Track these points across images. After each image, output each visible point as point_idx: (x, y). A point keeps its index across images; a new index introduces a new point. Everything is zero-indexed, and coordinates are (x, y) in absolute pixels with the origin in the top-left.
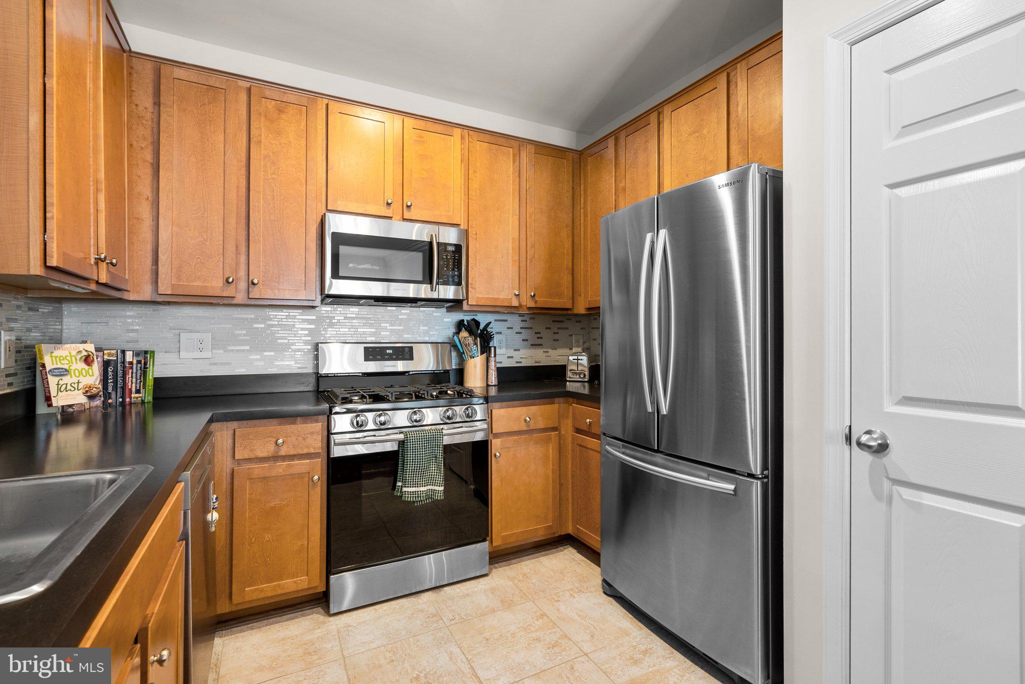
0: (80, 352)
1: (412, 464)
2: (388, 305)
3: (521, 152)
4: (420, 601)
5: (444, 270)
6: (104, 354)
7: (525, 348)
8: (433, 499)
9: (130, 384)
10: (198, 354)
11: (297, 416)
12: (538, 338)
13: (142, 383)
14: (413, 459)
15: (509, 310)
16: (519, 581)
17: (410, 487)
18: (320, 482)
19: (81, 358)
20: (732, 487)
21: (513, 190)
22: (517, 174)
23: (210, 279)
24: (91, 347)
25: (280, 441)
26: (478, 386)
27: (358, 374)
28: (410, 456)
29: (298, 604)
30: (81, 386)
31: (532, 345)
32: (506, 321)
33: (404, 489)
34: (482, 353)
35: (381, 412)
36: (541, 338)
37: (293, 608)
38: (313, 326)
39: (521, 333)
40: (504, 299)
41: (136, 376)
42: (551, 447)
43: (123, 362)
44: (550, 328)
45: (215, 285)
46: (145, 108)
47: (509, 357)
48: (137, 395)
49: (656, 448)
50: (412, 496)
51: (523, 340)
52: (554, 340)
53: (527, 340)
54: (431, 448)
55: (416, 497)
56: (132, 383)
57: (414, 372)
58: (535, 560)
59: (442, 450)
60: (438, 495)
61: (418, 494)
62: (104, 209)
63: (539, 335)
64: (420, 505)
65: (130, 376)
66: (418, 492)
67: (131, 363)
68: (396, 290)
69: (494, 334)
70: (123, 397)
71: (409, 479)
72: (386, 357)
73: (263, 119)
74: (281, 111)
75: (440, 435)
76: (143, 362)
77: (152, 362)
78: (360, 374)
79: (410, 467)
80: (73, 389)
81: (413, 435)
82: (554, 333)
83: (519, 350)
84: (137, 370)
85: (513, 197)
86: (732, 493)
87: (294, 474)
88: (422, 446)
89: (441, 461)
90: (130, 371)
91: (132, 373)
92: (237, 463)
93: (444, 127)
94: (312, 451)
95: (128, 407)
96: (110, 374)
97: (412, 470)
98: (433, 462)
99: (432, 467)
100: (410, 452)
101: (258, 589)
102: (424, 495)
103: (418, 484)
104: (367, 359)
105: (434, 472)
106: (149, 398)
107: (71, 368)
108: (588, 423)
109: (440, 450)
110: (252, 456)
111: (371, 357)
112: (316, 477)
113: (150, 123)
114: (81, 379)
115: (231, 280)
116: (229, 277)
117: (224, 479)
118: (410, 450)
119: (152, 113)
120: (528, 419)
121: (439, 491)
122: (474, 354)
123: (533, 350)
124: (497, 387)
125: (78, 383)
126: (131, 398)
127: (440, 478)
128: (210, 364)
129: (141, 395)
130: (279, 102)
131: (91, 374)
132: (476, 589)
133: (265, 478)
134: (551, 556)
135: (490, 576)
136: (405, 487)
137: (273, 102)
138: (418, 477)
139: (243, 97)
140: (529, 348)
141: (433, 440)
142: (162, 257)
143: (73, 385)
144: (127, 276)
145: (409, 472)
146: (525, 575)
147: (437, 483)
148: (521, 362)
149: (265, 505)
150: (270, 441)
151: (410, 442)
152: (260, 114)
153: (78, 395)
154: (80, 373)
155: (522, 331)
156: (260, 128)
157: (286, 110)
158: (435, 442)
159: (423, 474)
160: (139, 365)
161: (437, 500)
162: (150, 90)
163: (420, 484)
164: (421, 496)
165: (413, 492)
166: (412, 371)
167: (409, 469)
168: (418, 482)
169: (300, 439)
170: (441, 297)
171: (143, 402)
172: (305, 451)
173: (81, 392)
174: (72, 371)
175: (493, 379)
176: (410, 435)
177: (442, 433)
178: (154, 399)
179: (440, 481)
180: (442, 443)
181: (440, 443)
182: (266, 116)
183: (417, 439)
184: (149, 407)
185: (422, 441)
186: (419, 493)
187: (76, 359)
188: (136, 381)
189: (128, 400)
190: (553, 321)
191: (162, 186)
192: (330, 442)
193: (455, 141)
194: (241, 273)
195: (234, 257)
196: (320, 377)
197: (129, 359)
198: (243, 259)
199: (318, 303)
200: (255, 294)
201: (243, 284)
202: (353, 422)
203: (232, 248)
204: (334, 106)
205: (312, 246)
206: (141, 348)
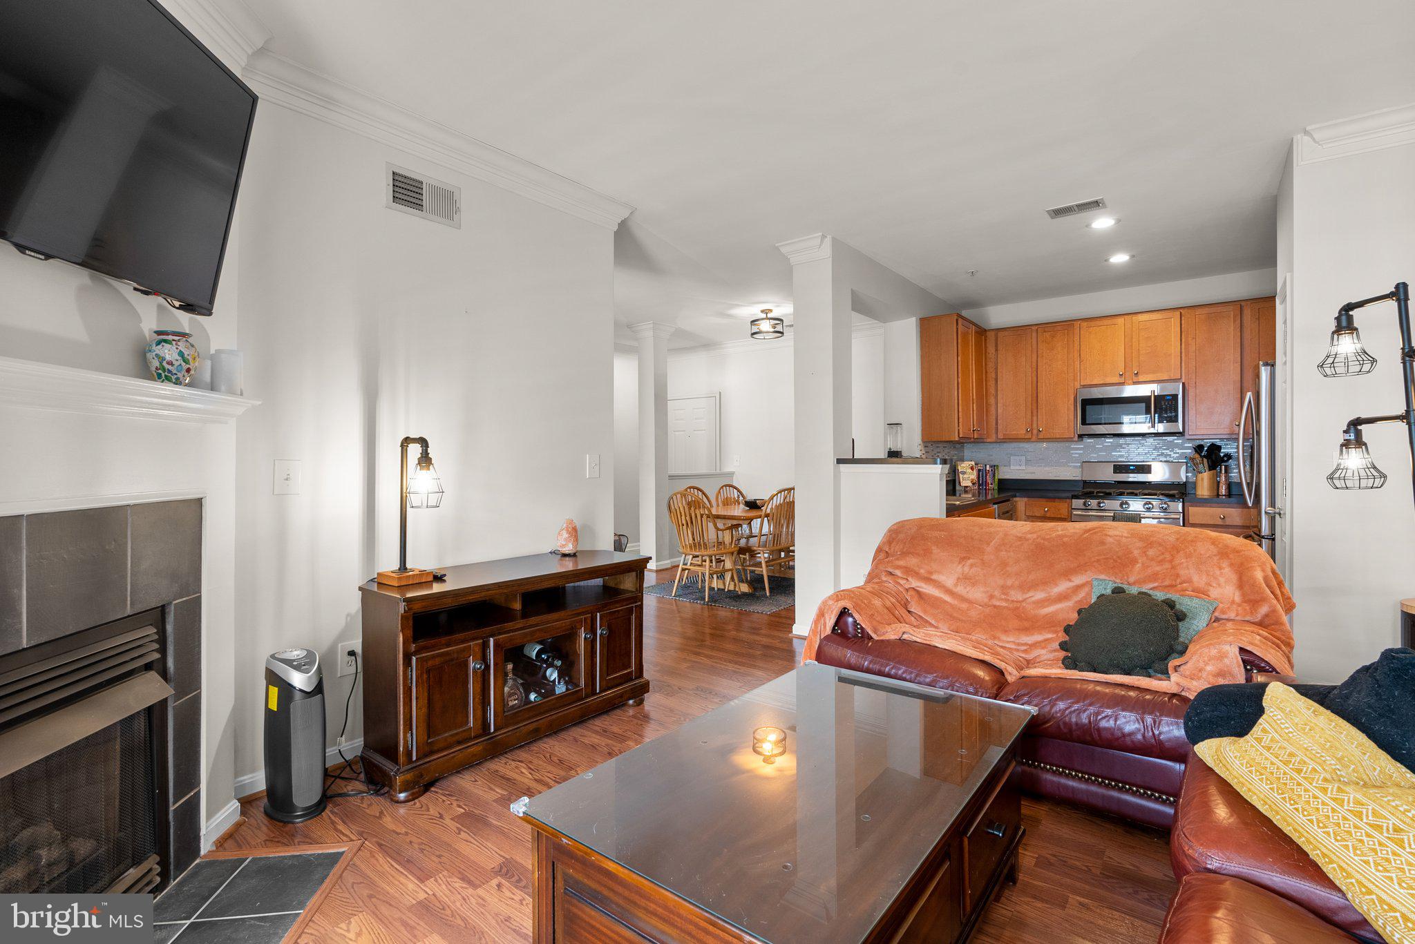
0: (969, 465)
3: (1244, 313)
6: (978, 466)
10: (1018, 467)
11: (1055, 498)
13: (993, 481)
19: (970, 467)
21: (1234, 343)
22: (1238, 330)
23: (1019, 430)
24: (973, 463)
25: (1046, 510)
26: (1207, 494)
30: (970, 479)
34: (1210, 470)
38: (1082, 452)
41: (991, 477)
43: (986, 470)
45: (1022, 432)
46: (992, 354)
48: (991, 486)
56: (989, 480)
65: (989, 477)
67: (989, 471)
70: (986, 486)
72: (1130, 471)
74: (1054, 336)
76: (993, 471)
77: (997, 471)
78: (1113, 482)
80: (967, 480)
84: (991, 474)
85: (1234, 348)
91: (989, 475)
94: (1063, 517)
95: (987, 490)
96: (981, 475)
104: (1115, 472)
107: (967, 471)
110: (1033, 515)
111: (1118, 471)
113: (994, 360)
114: (970, 476)
115: (1028, 430)
116: (1028, 428)
119: (995, 355)
120: (1222, 517)
122: (1202, 471)
128: (1025, 473)
129: (993, 486)
130: (1053, 332)
131: (974, 474)
139: (1034, 334)
142: (999, 423)
144: (983, 432)
150: (1041, 509)
152: (1043, 342)
156: (1043, 349)
157: (1056, 335)
162: (994, 346)
169: (1057, 510)
170: (1161, 431)
171: (994, 489)
172: (1059, 516)
173: (970, 481)
174: (967, 473)
175: (1223, 490)
176: (1117, 515)
177: (1140, 516)
182: (1046, 342)
184: (998, 489)
187: (968, 468)
188: (991, 479)
189: (988, 487)
191: (999, 388)
192: (1071, 513)
193: (1175, 319)
194: (1035, 426)
195: (1030, 417)
196: (1085, 482)
197: (988, 469)
198: (1035, 418)
199: (1076, 438)
200: (1041, 436)
201: (1035, 432)
202: (1085, 504)
203: (1029, 414)
204: (1085, 324)
205: (1072, 408)
206: (992, 463)
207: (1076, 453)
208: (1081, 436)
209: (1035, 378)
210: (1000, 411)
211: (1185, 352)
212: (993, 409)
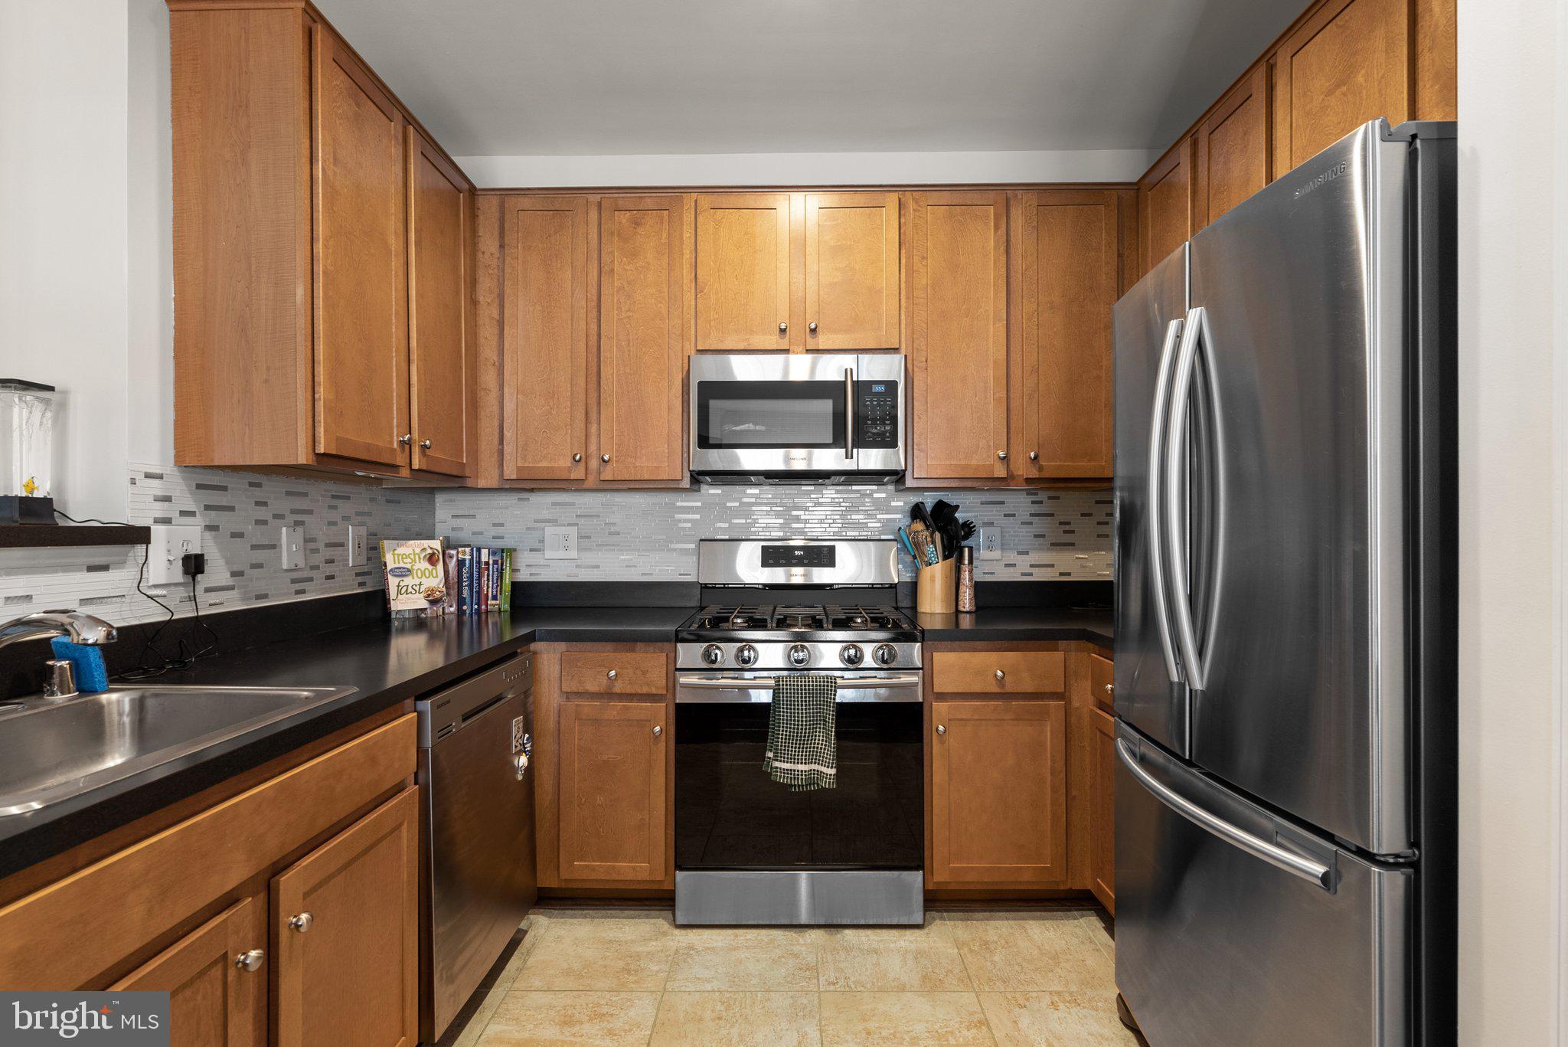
0: (424, 549)
1: (787, 728)
2: (803, 482)
3: (1013, 211)
4: (801, 941)
5: (867, 424)
6: (458, 553)
7: (1040, 549)
8: (818, 784)
9: (485, 589)
10: (562, 554)
11: (636, 641)
12: (1065, 532)
13: (499, 588)
14: (787, 720)
15: (989, 484)
16: (971, 951)
17: (784, 762)
18: (664, 734)
19: (425, 556)
20: (1319, 869)
21: (994, 278)
22: (1002, 248)
23: (557, 457)
24: (436, 544)
25: (613, 673)
26: (937, 611)
27: (757, 586)
28: (783, 715)
29: (647, 899)
30: (423, 588)
31: (1052, 544)
32: (1003, 503)
33: (776, 764)
34: (945, 558)
35: (744, 644)
36: (1073, 532)
37: (638, 903)
38: (698, 517)
39: (1031, 523)
40: (978, 466)
41: (493, 579)
42: (1049, 728)
43: (479, 562)
44: (1090, 515)
45: (561, 463)
46: (492, 254)
47: (1007, 565)
48: (494, 602)
49: (1187, 757)
50: (786, 775)
51: (1036, 536)
52: (1098, 536)
53: (1043, 536)
54: (817, 705)
55: (791, 778)
56: (488, 587)
57: (840, 586)
58: (1016, 922)
59: (833, 711)
60: (826, 781)
61: (794, 774)
62: (416, 383)
63: (1067, 528)
64: (799, 792)
65: (486, 579)
66: (795, 771)
67: (487, 563)
68: (799, 460)
69: (975, 526)
70: (479, 604)
71: (781, 750)
72: (794, 561)
73: (616, 239)
74: (637, 224)
75: (831, 686)
76: (500, 562)
77: (508, 562)
78: (760, 586)
79: (783, 731)
80: (414, 592)
81: (788, 683)
82: (1099, 523)
83: (1027, 553)
84: (493, 572)
85: (995, 289)
86: (1319, 882)
87: (632, 720)
88: (802, 701)
89: (832, 727)
90: (486, 572)
91: (488, 575)
92: (565, 696)
93: (869, 195)
94: (654, 691)
95: (483, 616)
96: (465, 575)
97: (786, 735)
98: (820, 728)
99: (819, 736)
100: (783, 708)
101: (587, 866)
102: (804, 777)
103: (795, 759)
104: (765, 564)
105: (822, 744)
106: (506, 607)
107: (414, 567)
108: (1109, 692)
109: (830, 710)
110: (581, 690)
111: (771, 561)
112: (657, 729)
113: (496, 271)
114: (424, 580)
115: (578, 458)
116: (576, 454)
117: (552, 714)
118: (783, 704)
119: (499, 258)
120: (999, 673)
121: (827, 774)
122: (930, 558)
123: (1054, 554)
124: (974, 615)
125: (420, 584)
126: (487, 605)
127: (829, 754)
128: (577, 567)
129: (498, 602)
130: (635, 212)
131: (435, 575)
132: (892, 945)
133: (596, 721)
134: (1048, 923)
135: (926, 931)
136: (777, 760)
137: (628, 214)
138: (795, 748)
139: (594, 215)
140: (1048, 549)
141: (820, 693)
142: (507, 434)
143: (414, 587)
144: (465, 459)
145: (782, 738)
146: (986, 943)
147: (826, 762)
148: (1031, 574)
149: (596, 757)
150: (602, 672)
151: (783, 693)
152: (612, 233)
153: (419, 599)
154: (423, 573)
155: (1036, 520)
156: (612, 252)
157: (643, 221)
158: (824, 697)
159: (804, 744)
160: (496, 566)
161: (824, 789)
162: (496, 233)
163: (798, 759)
164: (798, 778)
165: (787, 770)
166: (838, 584)
167: (782, 735)
168: (795, 755)
169: (639, 673)
170: (861, 467)
171: (500, 611)
172: (645, 690)
173: (422, 595)
174: (415, 571)
175: (967, 601)
176: (783, 681)
177: (835, 683)
178: (512, 606)
179: (830, 759)
180: (834, 699)
181: (831, 699)
182: (619, 235)
183: (794, 689)
184: (506, 617)
185: (802, 694)
186: (796, 773)
187: (419, 558)
188: (493, 585)
189: (483, 607)
190: (1097, 502)
191: (506, 346)
192: (675, 680)
193: (889, 214)
194: (593, 448)
195: (583, 426)
196: (705, 587)
197: (484, 558)
198: (594, 429)
199: (686, 483)
200: (608, 475)
201: (594, 463)
202: (707, 655)
203: (580, 416)
204: (705, 201)
205: (678, 404)
206: (499, 544)
207: (686, 521)
208: (698, 478)
209: (594, 327)
210: (509, 407)
211: (907, 292)
212: (490, 402)
